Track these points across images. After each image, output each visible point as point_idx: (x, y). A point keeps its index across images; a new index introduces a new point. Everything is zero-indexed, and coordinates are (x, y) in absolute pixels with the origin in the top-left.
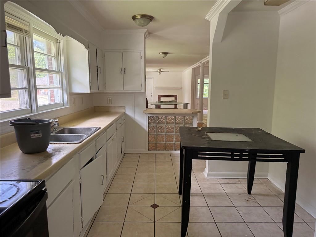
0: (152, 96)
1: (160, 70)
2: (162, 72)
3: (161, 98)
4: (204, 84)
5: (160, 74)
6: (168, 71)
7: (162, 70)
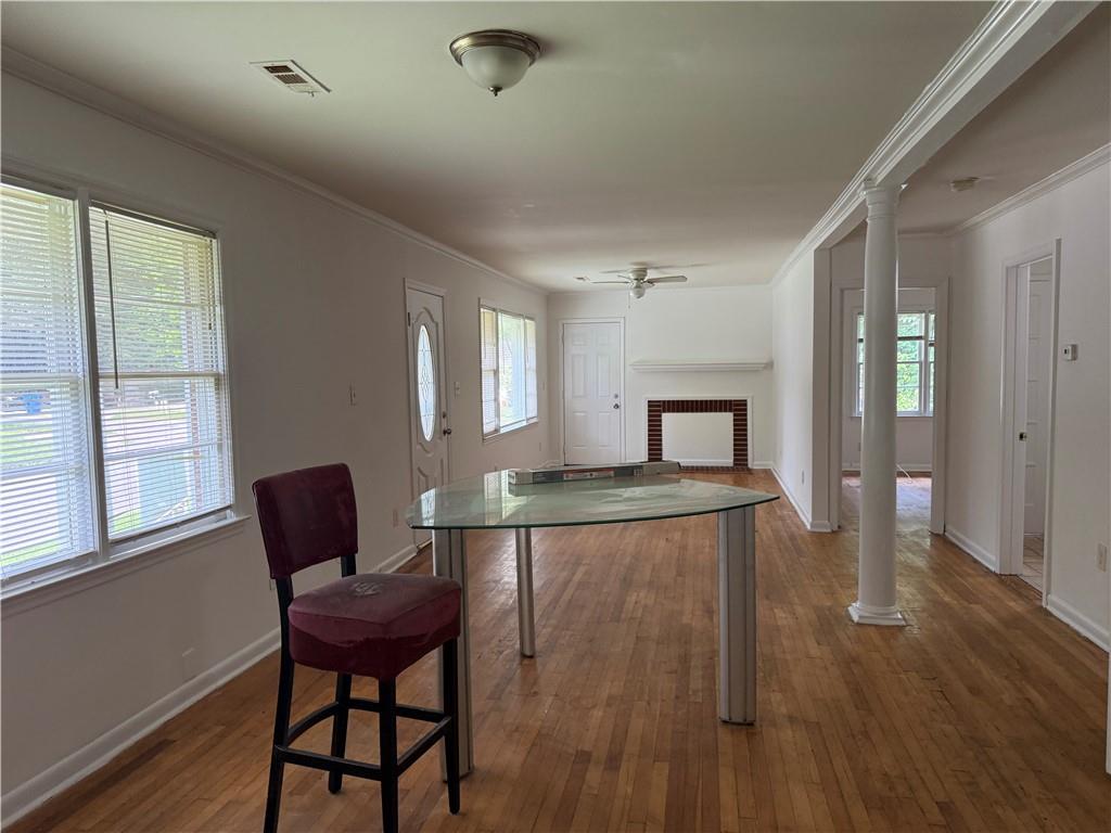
0: (617, 406)
1: (640, 275)
2: (651, 282)
3: (664, 415)
4: (901, 344)
5: (640, 295)
6: (684, 278)
7: (651, 274)
